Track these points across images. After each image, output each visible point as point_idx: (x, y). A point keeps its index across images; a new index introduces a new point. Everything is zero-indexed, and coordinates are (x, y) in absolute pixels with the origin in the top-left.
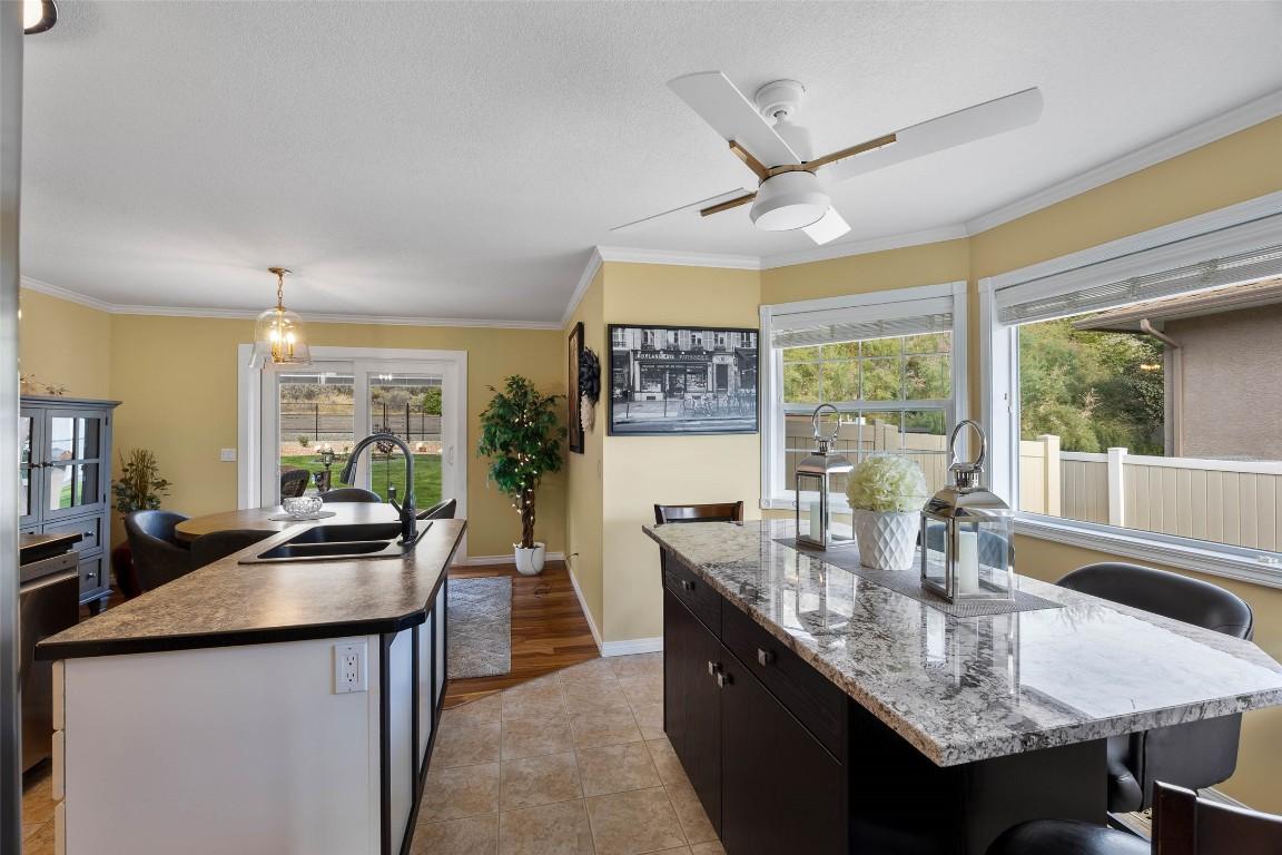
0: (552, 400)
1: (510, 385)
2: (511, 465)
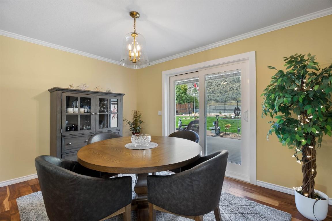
1: (289, 63)
2: (290, 124)
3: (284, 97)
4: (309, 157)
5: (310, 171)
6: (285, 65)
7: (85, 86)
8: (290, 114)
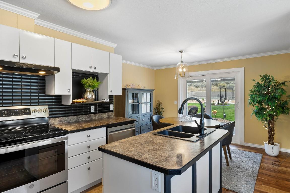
0: (284, 83)
1: (262, 79)
2: (262, 110)
3: (259, 97)
4: (271, 126)
5: (272, 133)
6: (260, 80)
7: (133, 85)
8: (263, 105)
